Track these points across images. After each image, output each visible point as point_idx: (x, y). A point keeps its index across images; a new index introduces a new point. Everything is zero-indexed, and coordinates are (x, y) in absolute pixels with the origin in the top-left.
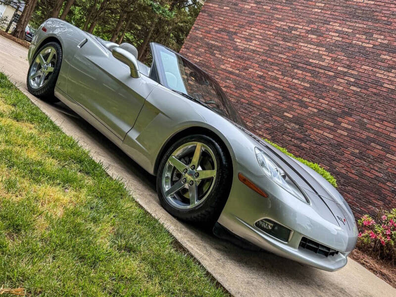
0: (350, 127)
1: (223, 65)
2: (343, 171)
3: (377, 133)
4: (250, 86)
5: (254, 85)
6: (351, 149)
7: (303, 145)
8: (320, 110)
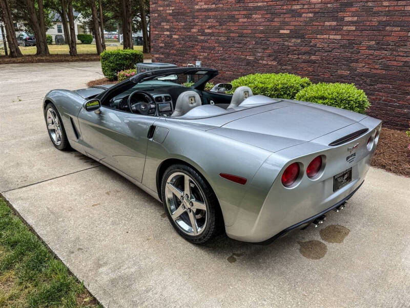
0: (355, 19)
1: (197, 5)
2: (366, 70)
3: (388, 13)
4: (233, 17)
5: (237, 13)
6: (366, 43)
7: (313, 57)
8: (315, 13)
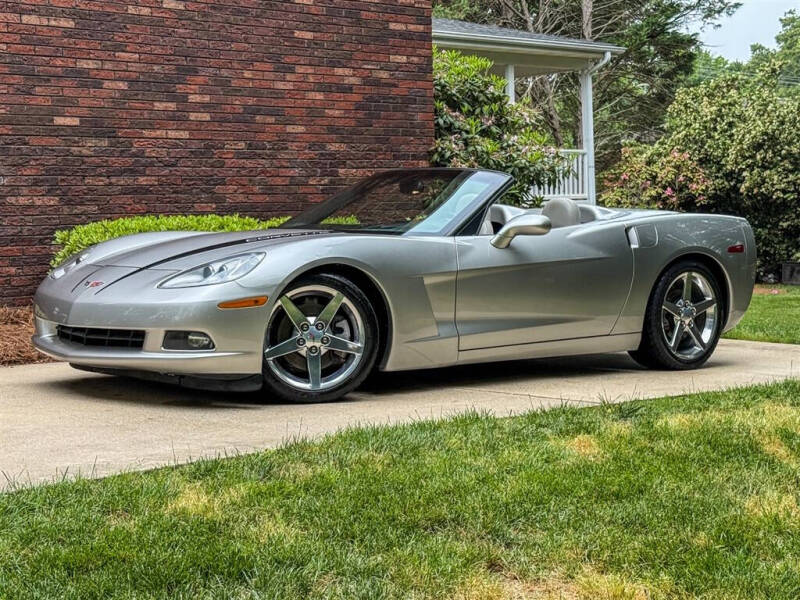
0: (207, 99)
3: (254, 93)
6: (231, 146)
7: (142, 180)
8: (132, 82)
